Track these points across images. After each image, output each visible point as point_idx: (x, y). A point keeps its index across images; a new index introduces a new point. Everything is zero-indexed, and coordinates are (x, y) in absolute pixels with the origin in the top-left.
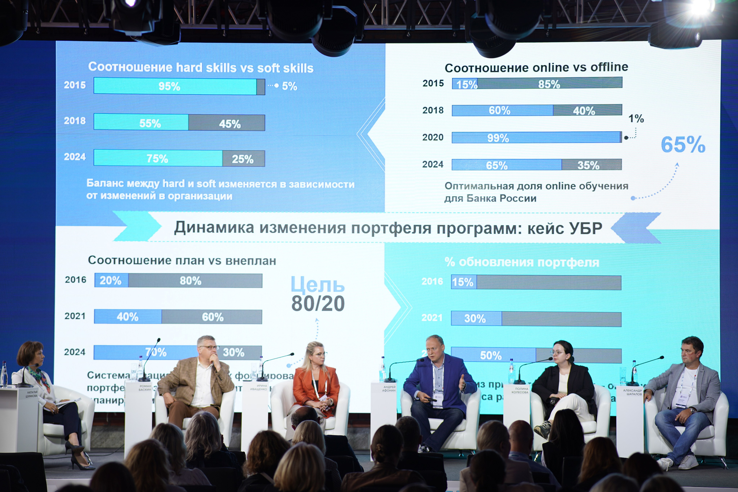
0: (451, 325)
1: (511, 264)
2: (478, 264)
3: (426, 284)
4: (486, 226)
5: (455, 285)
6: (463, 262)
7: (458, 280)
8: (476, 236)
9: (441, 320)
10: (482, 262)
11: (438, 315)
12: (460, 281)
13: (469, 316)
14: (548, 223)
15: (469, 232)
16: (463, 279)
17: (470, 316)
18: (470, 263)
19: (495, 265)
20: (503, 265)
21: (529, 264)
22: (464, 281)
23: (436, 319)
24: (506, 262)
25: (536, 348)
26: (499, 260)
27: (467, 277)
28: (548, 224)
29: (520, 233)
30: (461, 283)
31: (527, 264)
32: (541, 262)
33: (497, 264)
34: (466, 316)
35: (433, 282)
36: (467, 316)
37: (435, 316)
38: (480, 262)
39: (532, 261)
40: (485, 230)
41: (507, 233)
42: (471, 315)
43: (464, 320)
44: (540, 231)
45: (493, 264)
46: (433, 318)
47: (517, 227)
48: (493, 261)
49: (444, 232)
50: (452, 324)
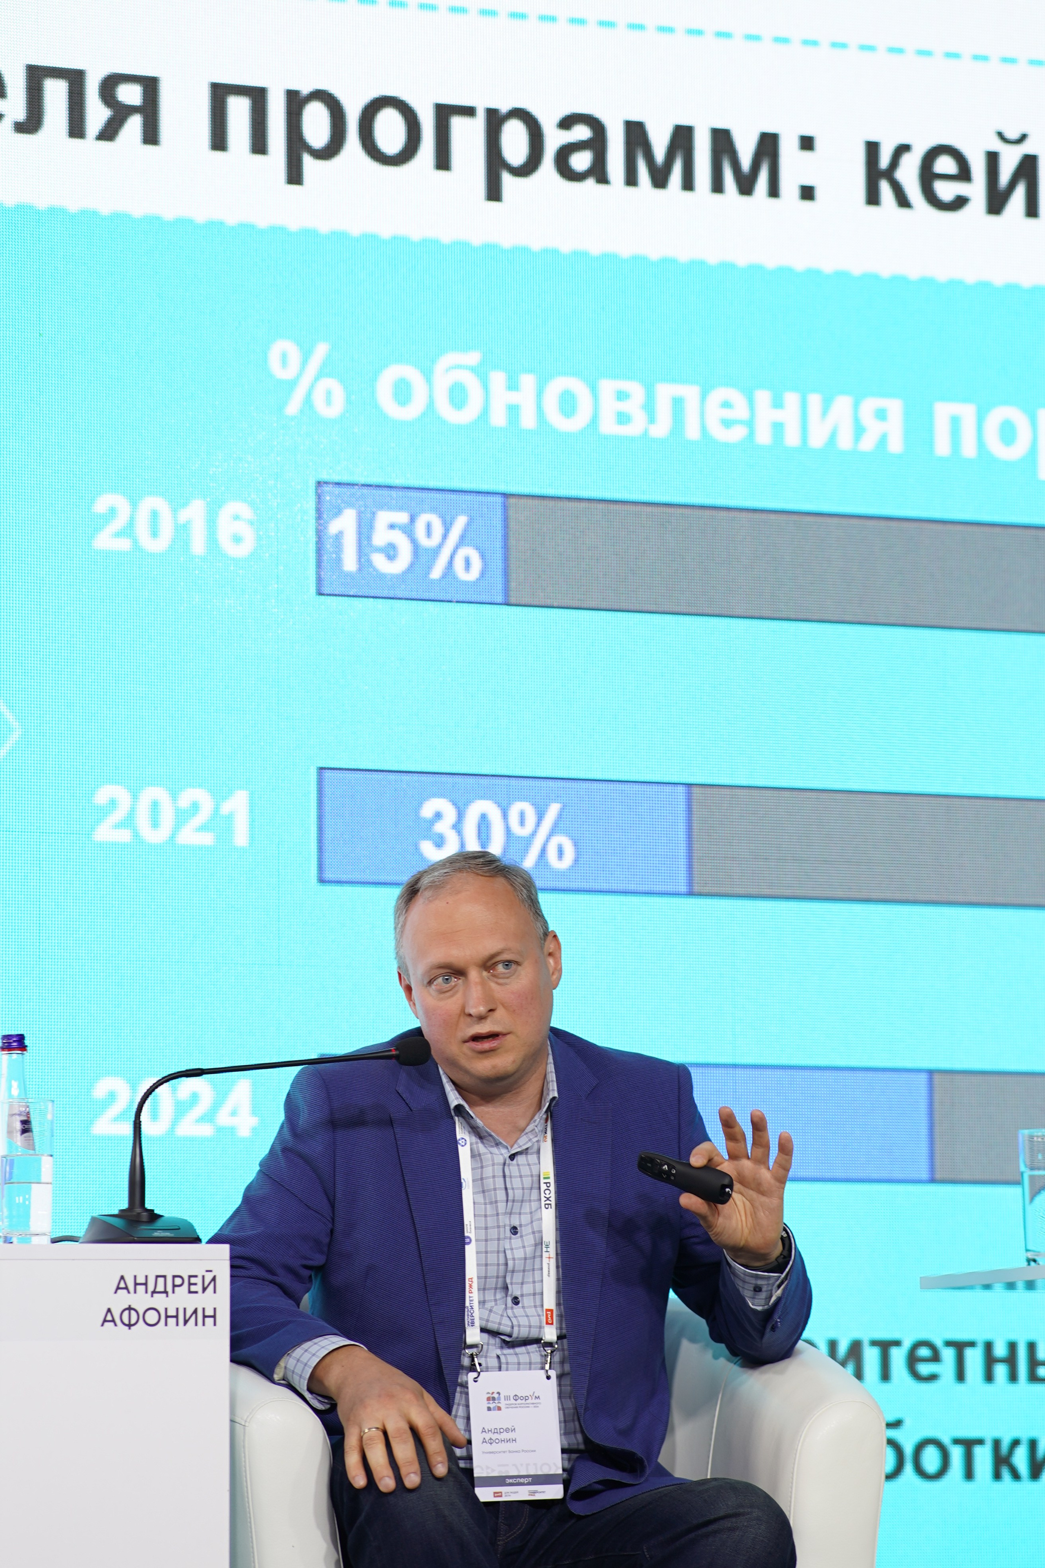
0: (322, 880)
1: (750, 424)
2: (513, 410)
3: (124, 544)
4: (567, 123)
5: (350, 563)
6: (402, 391)
7: (371, 527)
8: (494, 193)
9: (241, 838)
10: (539, 394)
11: (220, 795)
12: (381, 536)
13: (450, 814)
14: (1001, 135)
15: (443, 161)
16: (402, 518)
17: (461, 816)
18: (458, 395)
19: (634, 429)
20: (692, 432)
21: (873, 429)
22: (414, 541)
23: (202, 828)
24: (714, 413)
25: (931, 1073)
26: (665, 392)
27: (433, 510)
28: (996, 145)
29: (807, 193)
30: (391, 552)
31: (859, 430)
32: (955, 422)
33: (652, 419)
34: (428, 810)
35: (182, 531)
36: (438, 816)
37: (195, 807)
38: (525, 397)
39: (895, 407)
40: (563, 155)
41: (718, 186)
42: (468, 803)
43: (417, 848)
44: (945, 191)
45: (623, 418)
46: (182, 817)
47: (788, 149)
48: (622, 396)
49: (259, 145)
50: (328, 875)
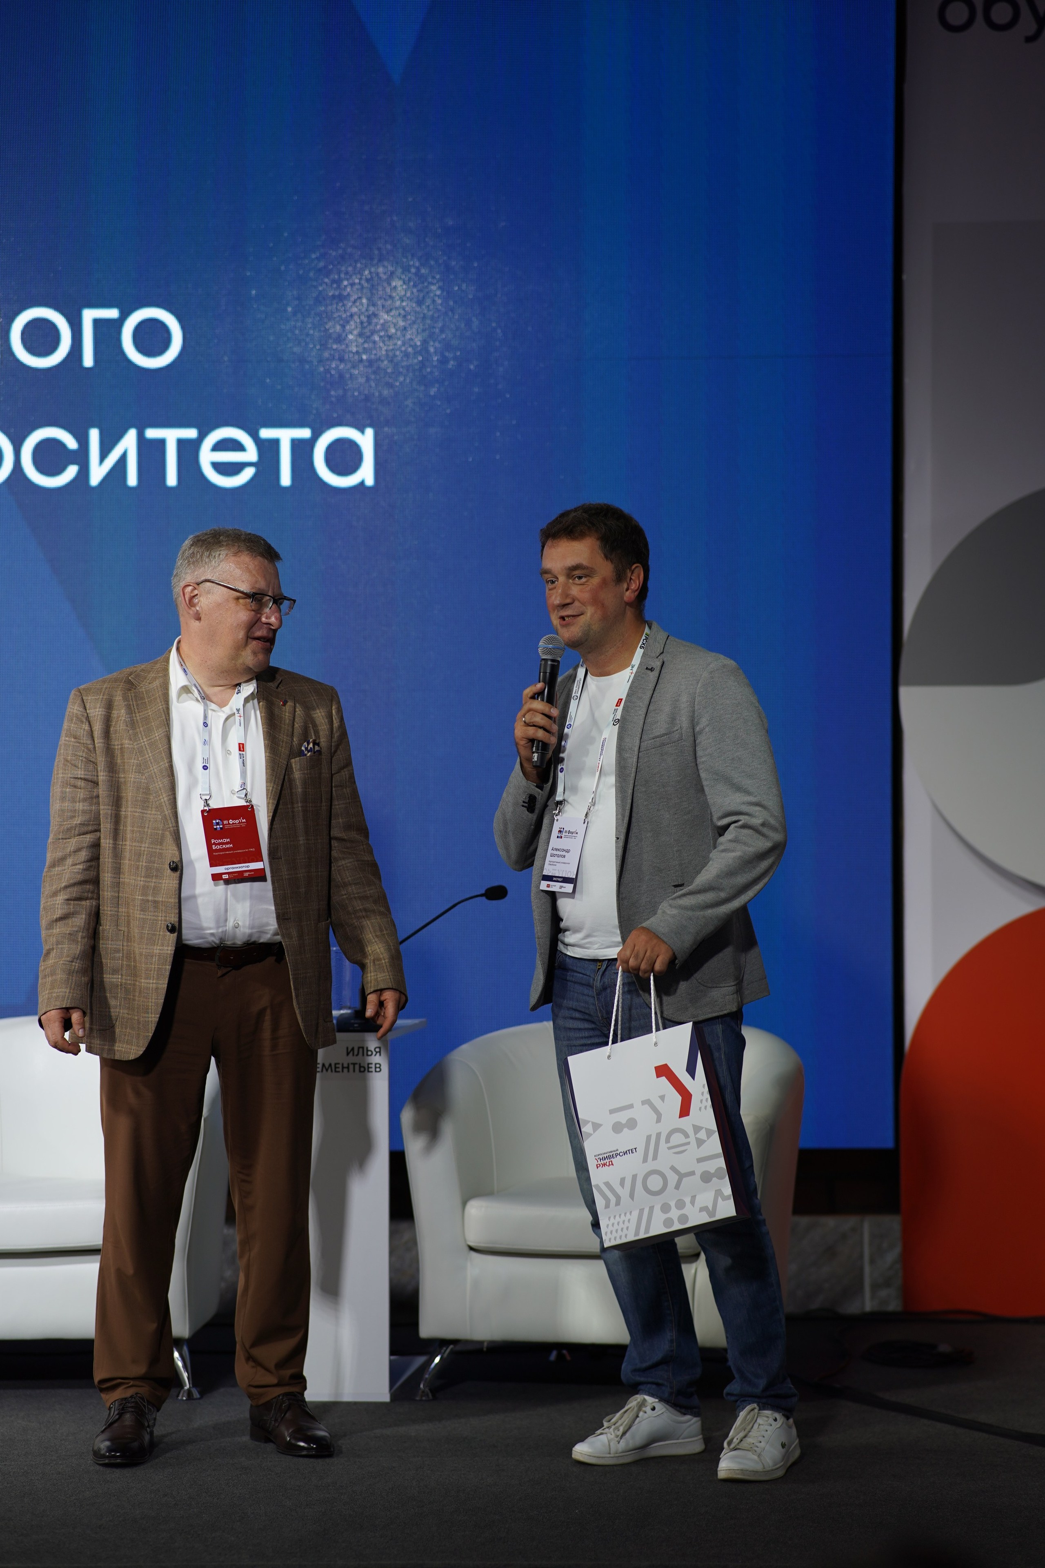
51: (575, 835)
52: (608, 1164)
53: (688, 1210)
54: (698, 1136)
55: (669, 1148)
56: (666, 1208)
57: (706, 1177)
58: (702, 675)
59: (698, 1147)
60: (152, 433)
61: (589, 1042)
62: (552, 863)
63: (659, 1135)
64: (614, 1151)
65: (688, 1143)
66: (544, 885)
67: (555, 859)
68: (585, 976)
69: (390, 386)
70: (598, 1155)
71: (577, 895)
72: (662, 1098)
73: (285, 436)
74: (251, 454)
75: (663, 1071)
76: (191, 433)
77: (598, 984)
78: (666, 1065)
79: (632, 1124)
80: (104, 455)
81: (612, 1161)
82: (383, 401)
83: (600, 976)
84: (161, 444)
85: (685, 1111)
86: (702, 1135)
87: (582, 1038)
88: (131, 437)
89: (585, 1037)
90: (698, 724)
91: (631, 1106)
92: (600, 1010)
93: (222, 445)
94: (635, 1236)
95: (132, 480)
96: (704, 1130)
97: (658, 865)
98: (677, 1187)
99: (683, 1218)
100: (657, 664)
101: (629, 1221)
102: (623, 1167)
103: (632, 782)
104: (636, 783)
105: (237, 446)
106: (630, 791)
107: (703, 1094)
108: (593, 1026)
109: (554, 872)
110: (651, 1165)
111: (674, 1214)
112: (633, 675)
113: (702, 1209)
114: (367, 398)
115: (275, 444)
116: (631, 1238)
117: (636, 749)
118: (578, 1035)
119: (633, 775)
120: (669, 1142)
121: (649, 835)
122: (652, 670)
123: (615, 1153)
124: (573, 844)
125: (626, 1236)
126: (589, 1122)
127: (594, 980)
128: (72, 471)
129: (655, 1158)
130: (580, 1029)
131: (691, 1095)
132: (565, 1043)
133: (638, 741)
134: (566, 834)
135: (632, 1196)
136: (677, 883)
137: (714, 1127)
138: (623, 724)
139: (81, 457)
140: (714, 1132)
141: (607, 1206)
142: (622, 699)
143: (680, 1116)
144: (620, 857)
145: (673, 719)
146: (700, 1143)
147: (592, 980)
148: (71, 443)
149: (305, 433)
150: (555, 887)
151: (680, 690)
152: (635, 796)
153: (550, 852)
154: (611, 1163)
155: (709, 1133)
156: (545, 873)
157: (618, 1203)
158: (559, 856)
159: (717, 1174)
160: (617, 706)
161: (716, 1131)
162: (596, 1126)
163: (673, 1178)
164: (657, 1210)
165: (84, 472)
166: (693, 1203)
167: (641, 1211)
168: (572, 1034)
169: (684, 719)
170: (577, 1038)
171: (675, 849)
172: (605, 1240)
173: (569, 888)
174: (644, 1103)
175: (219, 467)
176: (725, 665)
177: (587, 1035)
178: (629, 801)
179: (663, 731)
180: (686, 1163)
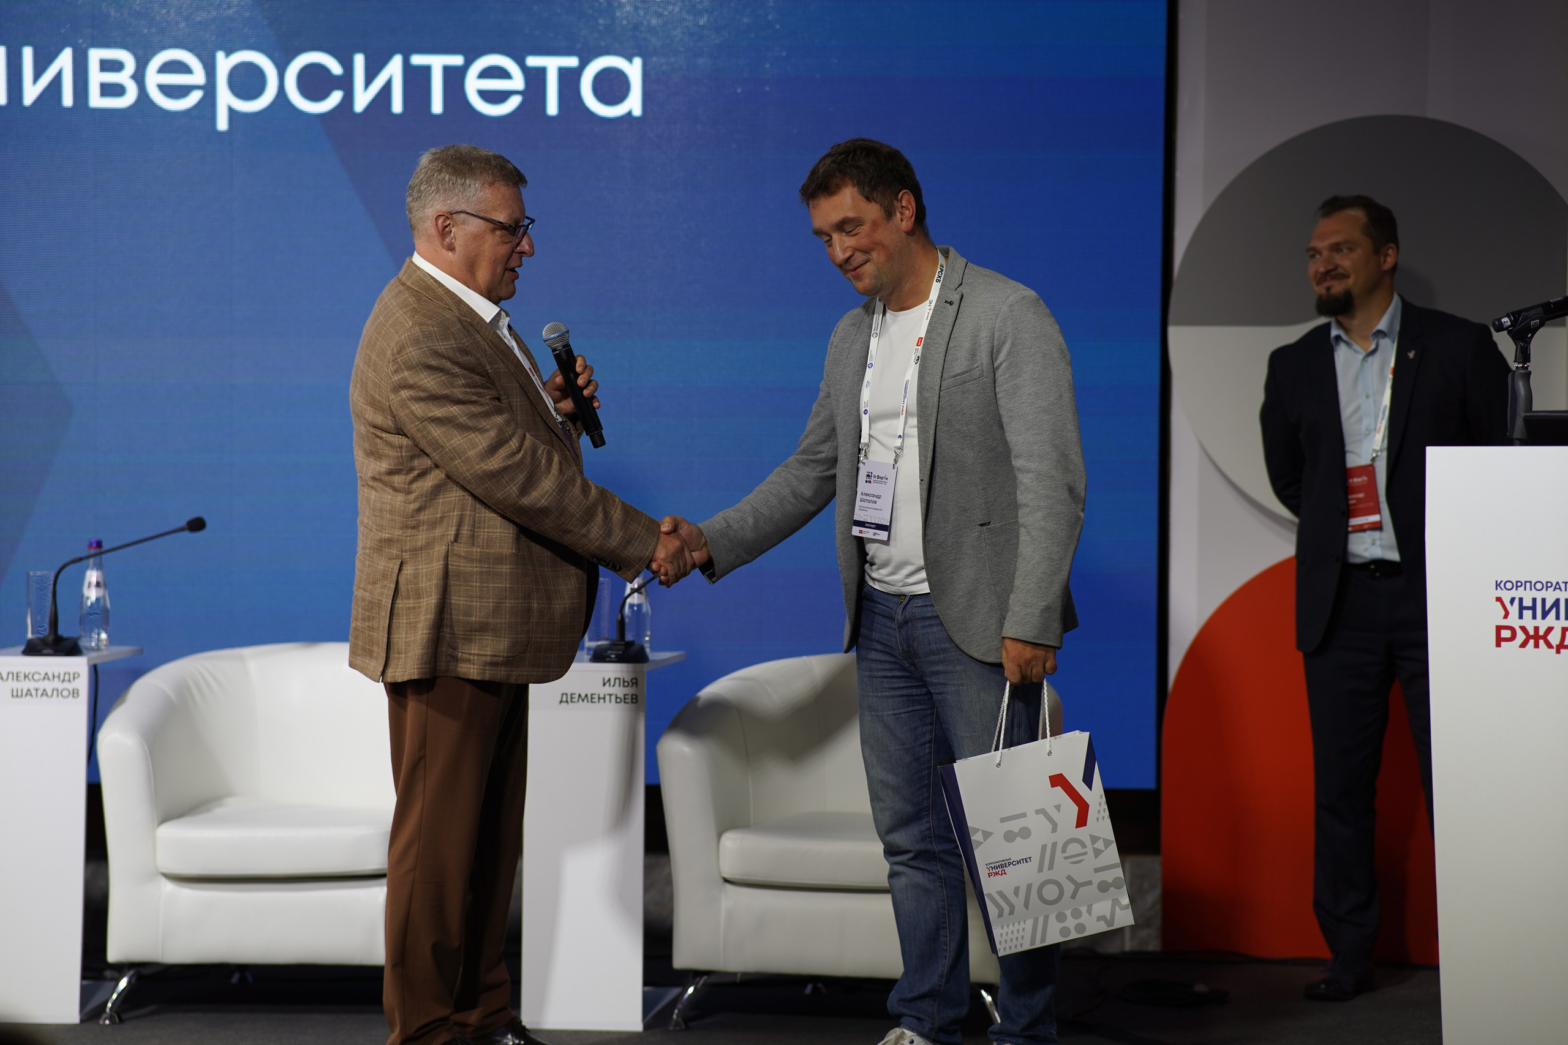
51: (886, 481)
52: (1000, 873)
53: (1085, 919)
54: (1096, 846)
55: (1066, 858)
56: (1061, 917)
57: (1104, 887)
58: (1001, 309)
59: (1096, 857)
60: (417, 60)
61: (890, 675)
62: (862, 508)
63: (1054, 845)
64: (1007, 860)
65: (1086, 853)
66: (856, 531)
67: (866, 504)
68: (888, 609)
69: (659, 15)
70: (990, 864)
71: (892, 542)
72: (1058, 808)
73: (553, 65)
74: (517, 82)
75: (1058, 780)
76: (457, 60)
77: (899, 617)
78: (1061, 775)
79: (1025, 833)
80: (369, 80)
81: (1004, 870)
82: (652, 30)
83: (901, 609)
84: (426, 70)
85: (1082, 821)
86: (1100, 845)
87: (884, 670)
88: (397, 62)
89: (886, 670)
90: (996, 358)
91: (1024, 815)
92: (901, 643)
93: (487, 73)
94: (1031, 945)
95: (397, 106)
96: (1101, 840)
97: (963, 505)
98: (1073, 896)
99: (1080, 927)
100: (955, 297)
101: (1024, 929)
102: (1016, 876)
103: (934, 422)
104: (938, 423)
105: (502, 74)
106: (932, 432)
107: (1100, 804)
108: (893, 659)
109: (866, 517)
110: (1047, 875)
111: (1071, 923)
112: (931, 311)
113: (1099, 919)
114: (636, 27)
115: (542, 72)
116: (1027, 947)
117: (937, 388)
118: (880, 667)
119: (935, 415)
120: (1066, 852)
121: (952, 475)
122: (951, 303)
123: (1007, 862)
124: (884, 491)
125: (1021, 945)
126: (979, 830)
127: (896, 612)
128: (336, 98)
129: (1051, 867)
130: (881, 661)
131: (1088, 805)
132: (867, 673)
133: (939, 380)
134: (875, 479)
135: (1026, 905)
136: (983, 522)
137: (1112, 837)
138: (923, 361)
139: (345, 83)
140: (1111, 842)
141: (1000, 915)
142: (922, 338)
143: (1077, 827)
144: (925, 500)
145: (973, 355)
146: (1097, 853)
147: (894, 613)
148: (336, 68)
149: (572, 62)
150: (868, 533)
151: (979, 325)
152: (937, 436)
153: (859, 496)
154: (1003, 872)
155: (1107, 843)
156: (856, 518)
157: (1011, 912)
158: (869, 501)
159: (1116, 884)
160: (917, 345)
161: (1113, 842)
162: (987, 835)
163: (1069, 888)
164: (1052, 918)
165: (349, 98)
166: (1089, 912)
167: (1036, 920)
168: (874, 665)
169: (984, 355)
170: (879, 670)
171: (980, 488)
172: (1000, 949)
173: (883, 535)
174: (1038, 812)
175: (485, 95)
176: (1025, 297)
177: (888, 668)
178: (932, 442)
179: (963, 369)
180: (1082, 873)
